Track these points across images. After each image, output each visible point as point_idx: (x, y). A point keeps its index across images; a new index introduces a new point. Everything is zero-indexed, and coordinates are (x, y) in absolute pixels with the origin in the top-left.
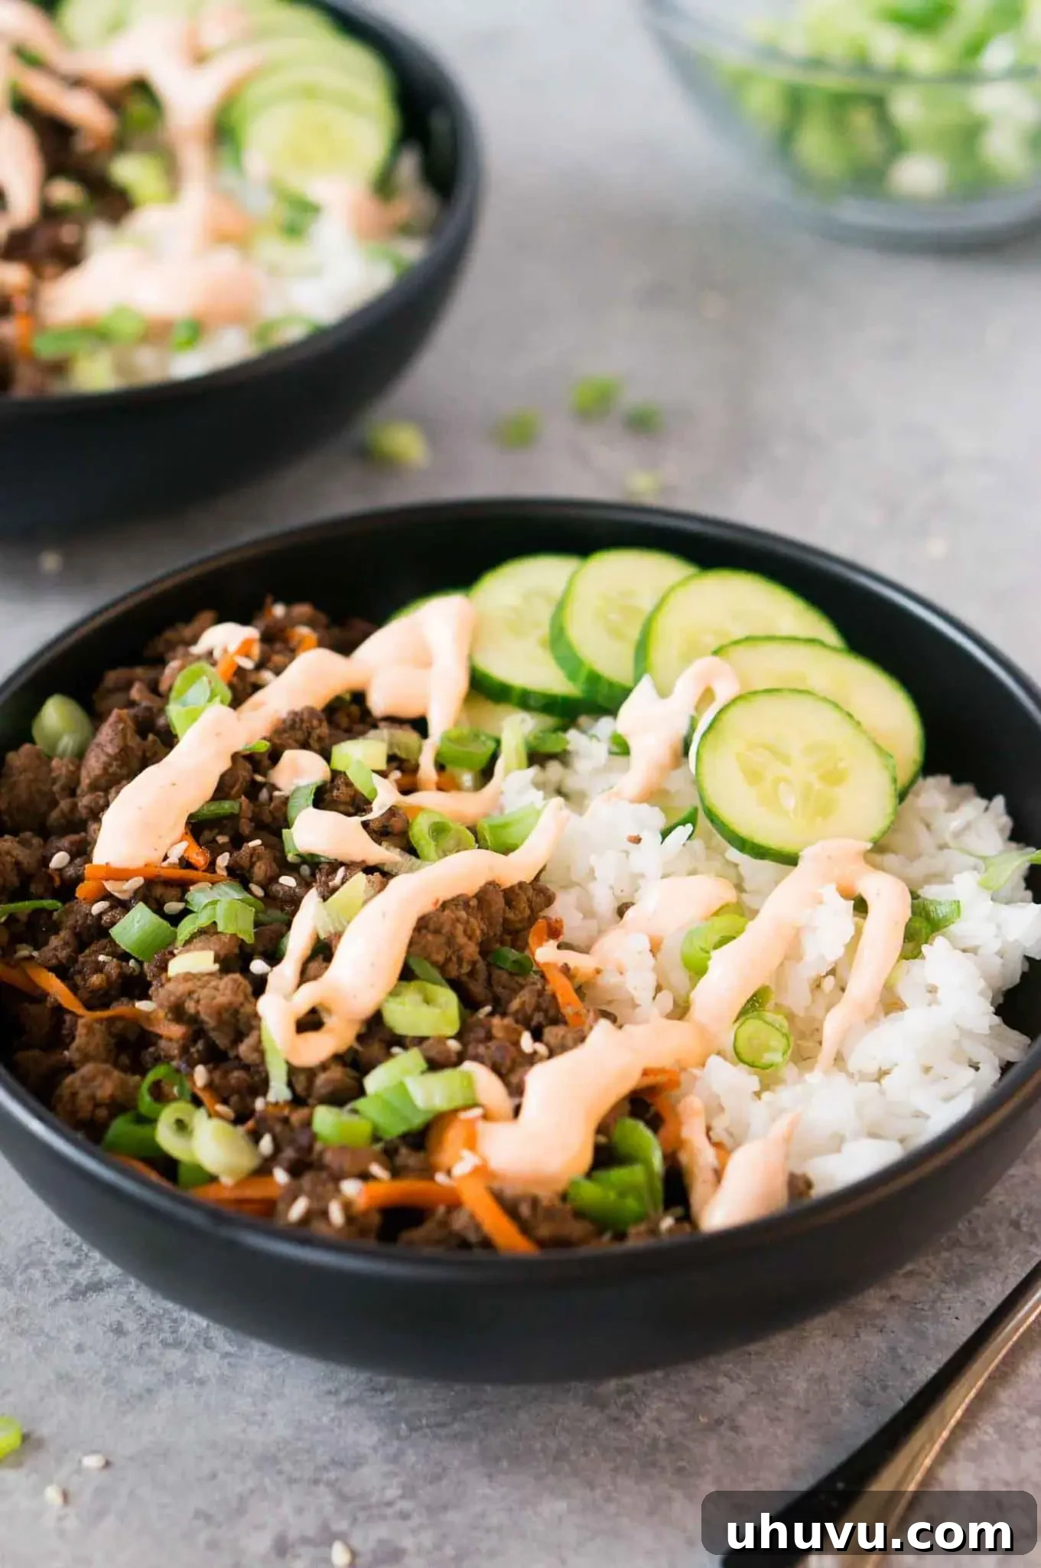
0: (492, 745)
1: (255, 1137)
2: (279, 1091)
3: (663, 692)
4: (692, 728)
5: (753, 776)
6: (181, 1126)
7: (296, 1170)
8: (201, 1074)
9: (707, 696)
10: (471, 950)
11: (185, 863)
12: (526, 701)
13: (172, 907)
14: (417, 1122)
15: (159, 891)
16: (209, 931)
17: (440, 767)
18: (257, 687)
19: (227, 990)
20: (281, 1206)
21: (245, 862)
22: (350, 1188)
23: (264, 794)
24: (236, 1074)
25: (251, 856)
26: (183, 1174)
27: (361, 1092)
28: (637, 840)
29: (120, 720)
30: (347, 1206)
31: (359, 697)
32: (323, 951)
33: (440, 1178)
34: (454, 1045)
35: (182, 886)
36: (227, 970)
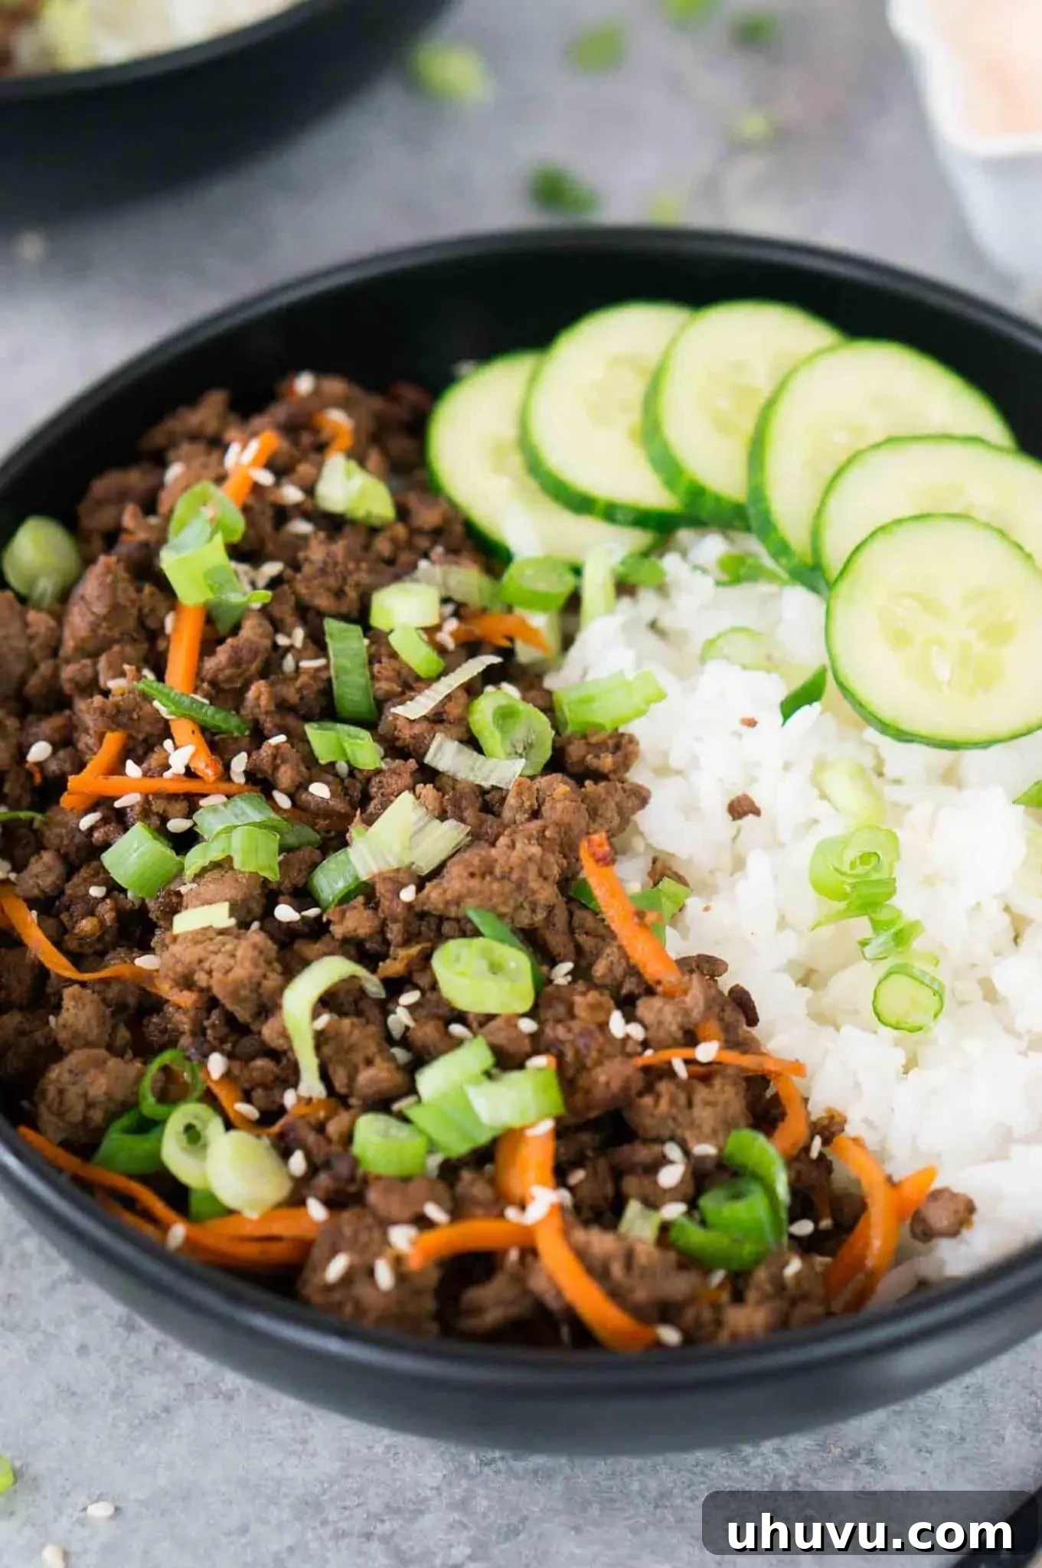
0: (571, 580)
1: (285, 1154)
2: (310, 1085)
5: (900, 638)
6: (193, 1134)
7: (334, 1203)
8: (217, 1064)
10: (547, 893)
11: (190, 773)
12: (610, 513)
13: (177, 825)
14: (483, 1138)
15: (160, 807)
16: (223, 865)
17: (507, 608)
19: (246, 959)
20: (317, 1253)
21: (266, 764)
22: (401, 1237)
24: (260, 1063)
25: (275, 757)
26: (196, 1204)
27: (411, 1090)
28: (751, 723)
29: (108, 570)
30: (398, 1261)
33: (511, 1213)
34: (528, 1026)
35: (191, 803)
36: (244, 925)
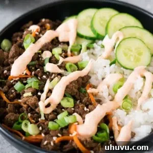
0: (80, 47)
1: (39, 127)
2: (43, 118)
3: (110, 38)
4: (115, 45)
5: (126, 55)
6: (26, 125)
7: (45, 134)
8: (29, 115)
9: (118, 39)
10: (76, 90)
11: (26, 74)
12: (86, 38)
13: (25, 82)
15: (22, 79)
16: (31, 87)
17: (71, 51)
18: (39, 38)
19: (33, 100)
20: (43, 141)
22: (55, 138)
23: (41, 59)
24: (36, 114)
25: (38, 72)
26: (26, 134)
27: (57, 118)
28: (105, 67)
29: (15, 46)
30: (54, 142)
31: (57, 38)
32: (50, 91)
33: (70, 135)
34: (73, 109)
35: (26, 78)
36: (33, 95)
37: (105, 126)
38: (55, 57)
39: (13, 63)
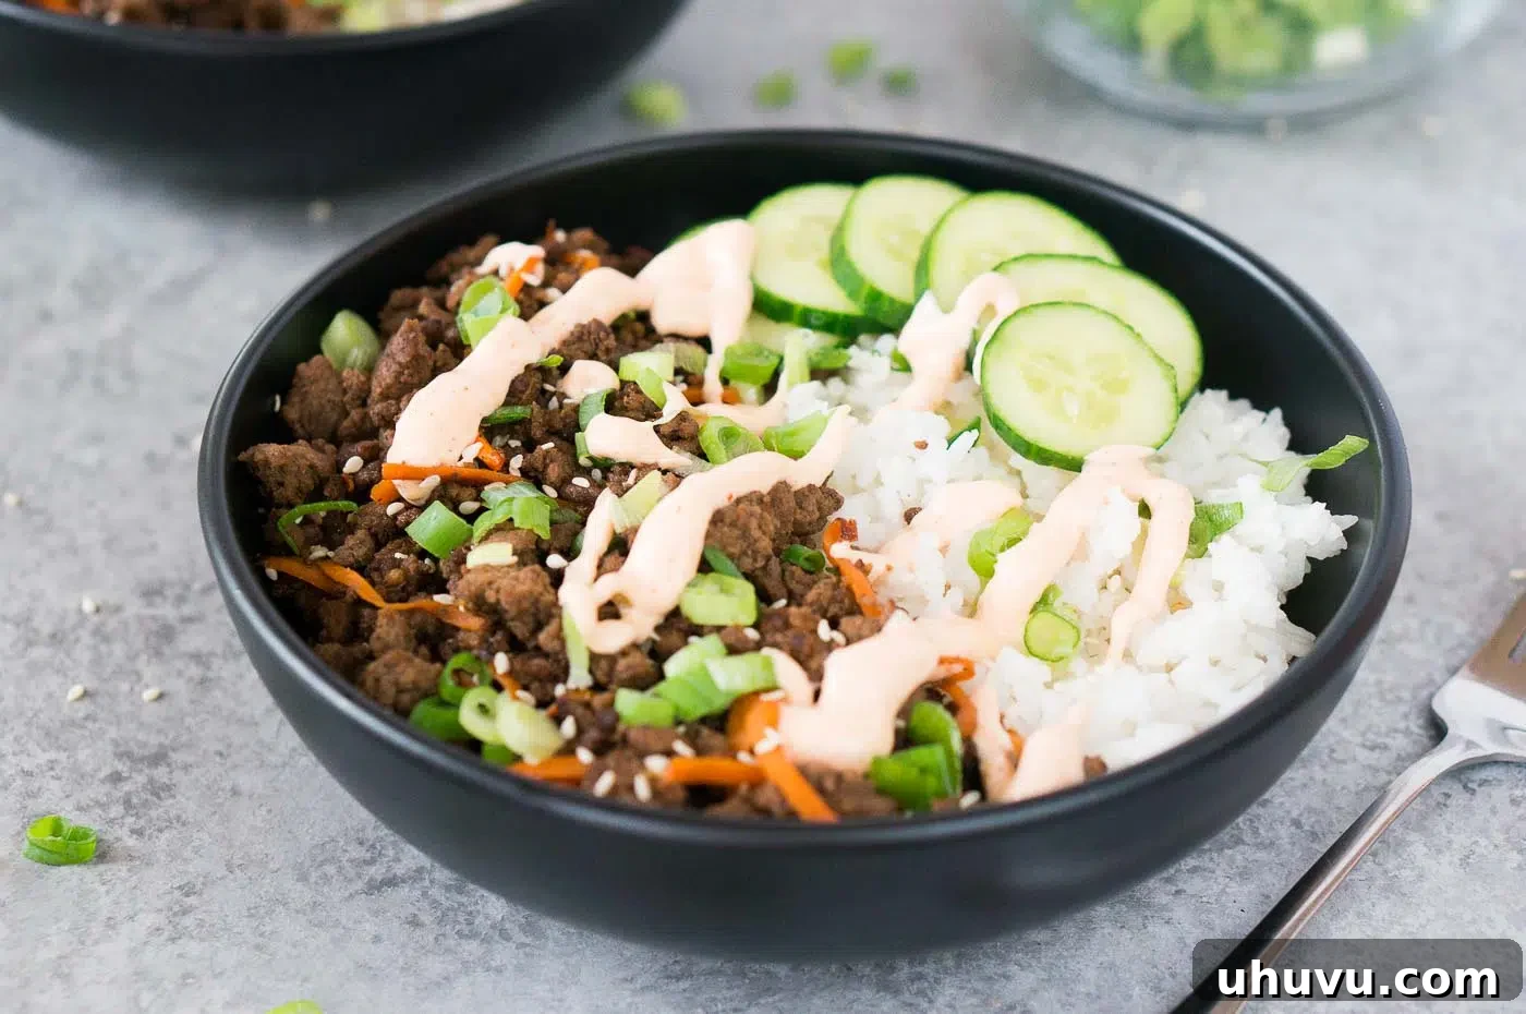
0: (775, 361)
1: (558, 720)
2: (579, 677)
3: (947, 308)
4: (975, 342)
5: (1038, 384)
6: (484, 710)
7: (600, 750)
8: (501, 662)
9: (990, 310)
10: (765, 544)
11: (480, 463)
12: (807, 319)
13: (469, 506)
14: (719, 703)
15: (454, 491)
16: (506, 527)
17: (725, 382)
18: (542, 304)
19: (527, 581)
20: (586, 783)
21: (539, 465)
22: (656, 764)
23: (554, 403)
24: (537, 661)
25: (545, 458)
26: (487, 753)
27: (661, 676)
28: (923, 446)
29: (411, 329)
30: (653, 782)
31: (643, 317)
32: (620, 546)
33: (743, 757)
34: (752, 634)
35: (477, 485)
36: (522, 564)
37: (935, 714)
38: (639, 392)
39: (390, 424)
